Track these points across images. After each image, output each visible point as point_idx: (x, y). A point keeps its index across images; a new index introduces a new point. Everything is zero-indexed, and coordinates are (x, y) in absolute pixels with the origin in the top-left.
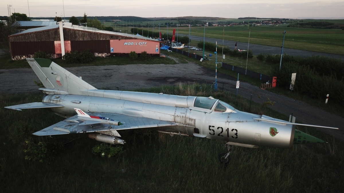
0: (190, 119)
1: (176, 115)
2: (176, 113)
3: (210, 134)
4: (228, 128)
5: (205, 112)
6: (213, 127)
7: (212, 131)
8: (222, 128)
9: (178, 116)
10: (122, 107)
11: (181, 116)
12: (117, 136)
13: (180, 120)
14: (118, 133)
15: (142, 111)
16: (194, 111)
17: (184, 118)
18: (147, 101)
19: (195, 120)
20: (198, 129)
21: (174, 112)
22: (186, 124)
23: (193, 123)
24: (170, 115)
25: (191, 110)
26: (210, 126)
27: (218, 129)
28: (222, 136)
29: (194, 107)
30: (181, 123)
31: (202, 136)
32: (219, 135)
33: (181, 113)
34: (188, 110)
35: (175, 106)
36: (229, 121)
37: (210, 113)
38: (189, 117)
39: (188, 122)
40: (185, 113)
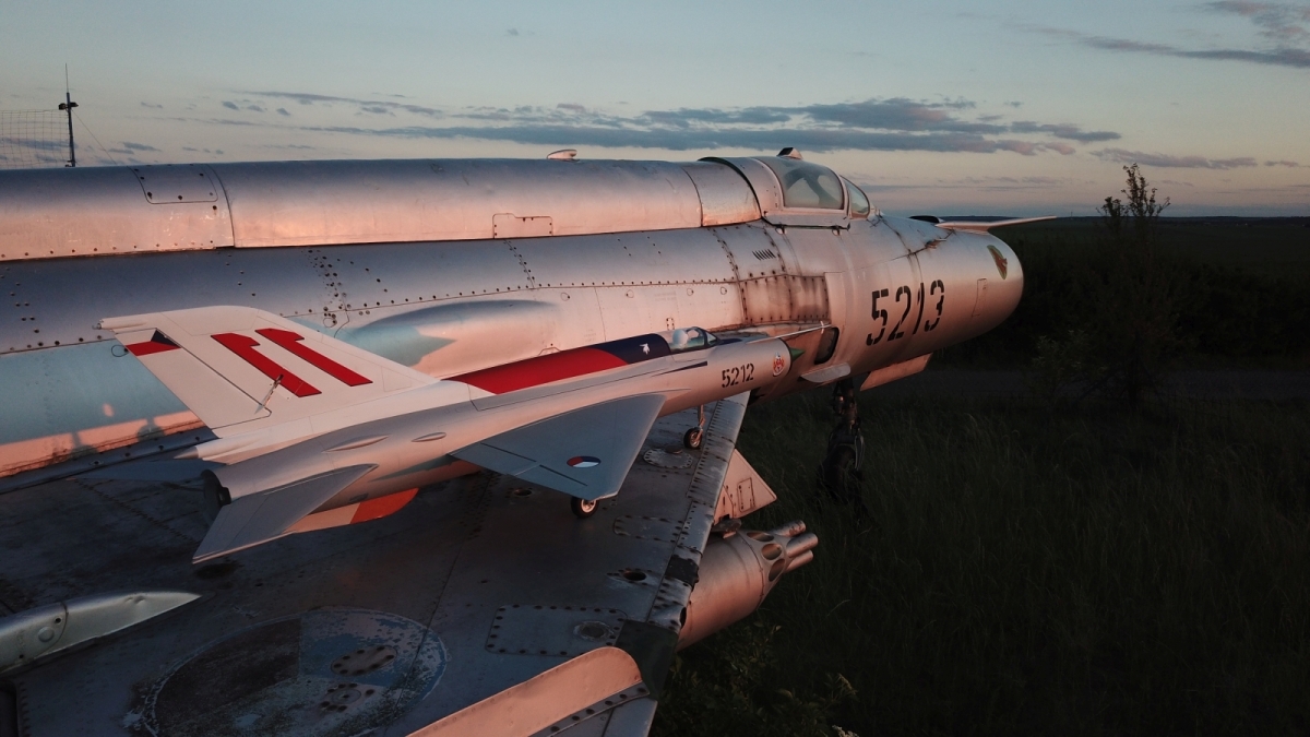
0: (804, 279)
1: (744, 276)
2: (737, 262)
3: (869, 341)
4: (922, 284)
5: (834, 228)
6: (885, 293)
7: (881, 319)
8: (907, 290)
9: (755, 276)
10: (334, 316)
11: (768, 274)
12: (751, 508)
13: (770, 298)
14: (753, 477)
15: (538, 300)
16: (795, 229)
17: (781, 280)
18: (524, 219)
19: (823, 279)
20: (836, 330)
21: (728, 260)
22: (795, 317)
23: (820, 302)
24: (716, 282)
25: (782, 227)
26: (876, 295)
27: (898, 300)
28: (901, 335)
29: (785, 209)
30: (776, 318)
31: (838, 369)
32: (892, 337)
33: (759, 256)
34: (770, 230)
35: (702, 226)
36: (913, 251)
37: (849, 226)
38: (798, 268)
39: (804, 299)
40: (775, 252)
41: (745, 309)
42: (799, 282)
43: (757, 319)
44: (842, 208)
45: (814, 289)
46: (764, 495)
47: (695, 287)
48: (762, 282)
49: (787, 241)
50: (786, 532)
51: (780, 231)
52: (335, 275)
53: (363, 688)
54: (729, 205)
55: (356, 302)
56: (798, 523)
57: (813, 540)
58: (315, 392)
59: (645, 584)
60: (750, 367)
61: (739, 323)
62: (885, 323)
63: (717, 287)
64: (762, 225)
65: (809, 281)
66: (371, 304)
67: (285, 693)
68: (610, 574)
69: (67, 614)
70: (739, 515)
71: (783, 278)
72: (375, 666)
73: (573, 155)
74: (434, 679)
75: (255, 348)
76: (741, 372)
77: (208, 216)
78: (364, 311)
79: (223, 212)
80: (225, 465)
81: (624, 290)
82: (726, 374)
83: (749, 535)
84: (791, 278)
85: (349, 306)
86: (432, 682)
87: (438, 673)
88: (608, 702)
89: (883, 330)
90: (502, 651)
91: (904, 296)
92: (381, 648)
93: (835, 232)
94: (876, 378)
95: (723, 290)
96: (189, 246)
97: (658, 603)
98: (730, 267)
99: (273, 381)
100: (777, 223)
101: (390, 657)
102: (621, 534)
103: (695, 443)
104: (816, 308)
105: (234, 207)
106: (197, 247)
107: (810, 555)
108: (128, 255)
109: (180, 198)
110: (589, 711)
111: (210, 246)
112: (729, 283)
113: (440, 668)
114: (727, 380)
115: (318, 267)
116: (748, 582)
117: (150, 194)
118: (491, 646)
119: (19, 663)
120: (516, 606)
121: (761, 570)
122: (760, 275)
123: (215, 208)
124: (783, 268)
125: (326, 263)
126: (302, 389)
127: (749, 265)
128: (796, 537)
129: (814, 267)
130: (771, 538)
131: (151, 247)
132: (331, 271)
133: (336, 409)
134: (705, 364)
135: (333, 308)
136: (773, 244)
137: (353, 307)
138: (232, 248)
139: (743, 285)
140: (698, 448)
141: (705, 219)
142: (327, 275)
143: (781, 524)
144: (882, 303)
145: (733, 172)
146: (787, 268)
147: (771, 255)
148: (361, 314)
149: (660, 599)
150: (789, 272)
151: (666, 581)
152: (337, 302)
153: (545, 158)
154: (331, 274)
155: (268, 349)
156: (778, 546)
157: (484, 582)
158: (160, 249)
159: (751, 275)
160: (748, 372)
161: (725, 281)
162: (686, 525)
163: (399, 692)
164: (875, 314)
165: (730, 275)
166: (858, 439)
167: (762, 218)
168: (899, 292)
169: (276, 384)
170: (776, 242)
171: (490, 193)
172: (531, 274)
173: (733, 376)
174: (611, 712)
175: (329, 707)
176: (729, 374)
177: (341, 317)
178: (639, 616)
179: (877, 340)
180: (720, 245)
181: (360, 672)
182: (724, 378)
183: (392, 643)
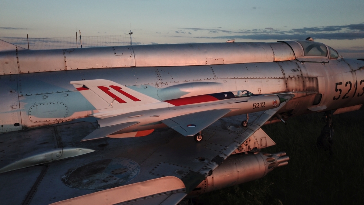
0: (309, 78)
1: (287, 76)
2: (285, 72)
3: (334, 98)
4: (357, 81)
5: (322, 62)
6: (341, 83)
7: (339, 92)
8: (350, 83)
9: (291, 77)
10: (158, 85)
11: (296, 76)
12: (265, 146)
13: (296, 84)
14: (267, 137)
15: (216, 82)
16: (308, 63)
17: (301, 79)
18: (215, 59)
19: (316, 78)
20: (321, 95)
21: (282, 72)
22: (305, 90)
23: (315, 85)
24: (277, 78)
25: (303, 62)
26: (337, 84)
27: (346, 86)
28: (347, 97)
29: (304, 56)
30: (298, 90)
31: (322, 107)
32: (344, 98)
33: (293, 71)
34: (298, 63)
35: (274, 61)
36: (354, 70)
37: (329, 62)
38: (307, 74)
39: (308, 84)
40: (299, 69)
41: (287, 87)
42: (307, 79)
43: (291, 90)
44: (327, 56)
45: (313, 82)
46: (270, 142)
47: (269, 80)
48: (293, 79)
49: (304, 66)
50: (279, 155)
51: (302, 63)
52: (160, 74)
53: (115, 177)
54: (284, 55)
55: (164, 82)
56: (283, 153)
57: (288, 158)
58: (124, 102)
59: (204, 162)
60: (264, 103)
61: (284, 91)
62: (340, 93)
63: (277, 80)
64: (295, 61)
65: (311, 79)
66: (168, 82)
67: (97, 176)
68: (195, 158)
69: (63, 151)
70: (260, 147)
71: (302, 78)
72: (121, 173)
73: (234, 41)
74: (132, 178)
75: (109, 90)
76: (260, 105)
77: (129, 59)
78: (166, 84)
79: (133, 58)
80: (101, 119)
81: (245, 80)
82: (254, 105)
83: (263, 154)
84: (304, 78)
85: (162, 82)
86: (131, 179)
87: (134, 177)
88: (172, 191)
89: (340, 96)
90: (153, 174)
91: (349, 85)
92: (125, 169)
93: (323, 64)
94: (339, 111)
95: (279, 81)
96: (124, 66)
97: (204, 167)
98: (282, 74)
99: (113, 99)
100: (301, 61)
101: (126, 171)
102: (206, 148)
103: (245, 125)
104: (313, 87)
105: (135, 56)
106: (126, 66)
107: (287, 163)
108: (110, 68)
109: (123, 54)
110: (165, 193)
111: (129, 66)
112: (281, 78)
113: (135, 176)
114: (254, 106)
115: (156, 72)
116: (260, 168)
117: (115, 53)
118: (151, 172)
119: (52, 161)
120: (164, 163)
121: (265, 165)
122: (293, 77)
123: (131, 56)
124: (302, 75)
125: (158, 71)
126: (121, 101)
127: (289, 73)
128: (282, 157)
129: (314, 74)
130: (272, 156)
131: (115, 66)
132: (159, 73)
133: (130, 107)
134: (247, 101)
135: (158, 83)
136: (299, 67)
137: (163, 83)
138: (135, 67)
139: (286, 79)
140: (246, 126)
141: (275, 59)
142: (158, 74)
143: (277, 152)
144: (339, 87)
145: (287, 45)
146: (303, 74)
147: (297, 70)
148: (165, 84)
149: (206, 166)
150: (304, 76)
151: (210, 162)
152: (159, 81)
153: (225, 42)
154: (159, 74)
155: (112, 91)
156: (274, 158)
157: (161, 155)
158: (117, 67)
159: (289, 76)
160: (263, 105)
161: (280, 78)
162: (227, 148)
163: (122, 180)
164: (337, 90)
165: (282, 76)
166: (332, 130)
167: (296, 59)
168: (347, 83)
169: (114, 100)
170: (300, 67)
171: (206, 52)
172: (215, 75)
173: (257, 106)
174: (171, 194)
175: (104, 181)
176: (256, 105)
177: (160, 85)
178: (195, 170)
179: (337, 99)
180: (279, 67)
181: (117, 174)
182: (253, 106)
183: (128, 168)
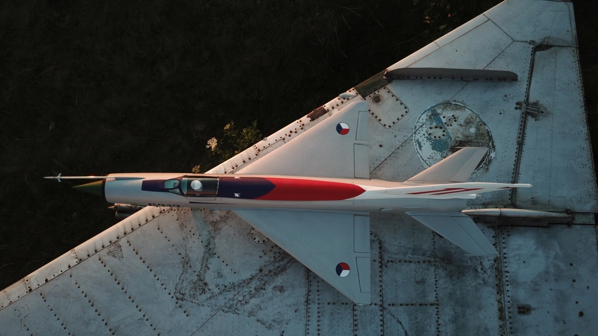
53: (444, 122)
67: (460, 135)
72: (436, 127)
87: (426, 111)
90: (405, 108)
92: (430, 134)
101: (431, 128)
113: (424, 113)
118: (406, 112)
163: (438, 113)
175: (455, 120)
181: (441, 128)
183: (426, 135)
